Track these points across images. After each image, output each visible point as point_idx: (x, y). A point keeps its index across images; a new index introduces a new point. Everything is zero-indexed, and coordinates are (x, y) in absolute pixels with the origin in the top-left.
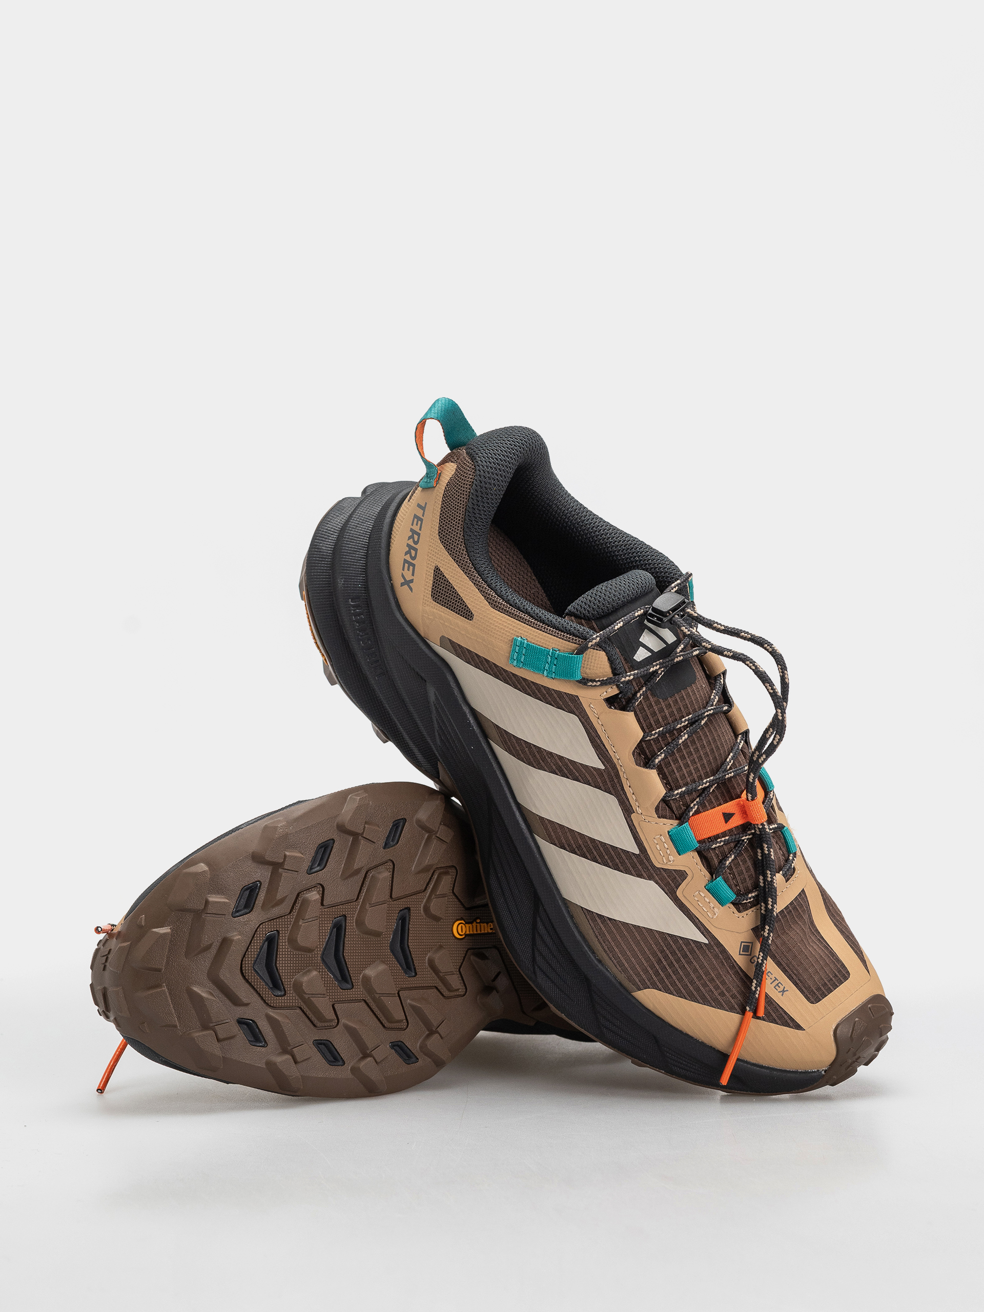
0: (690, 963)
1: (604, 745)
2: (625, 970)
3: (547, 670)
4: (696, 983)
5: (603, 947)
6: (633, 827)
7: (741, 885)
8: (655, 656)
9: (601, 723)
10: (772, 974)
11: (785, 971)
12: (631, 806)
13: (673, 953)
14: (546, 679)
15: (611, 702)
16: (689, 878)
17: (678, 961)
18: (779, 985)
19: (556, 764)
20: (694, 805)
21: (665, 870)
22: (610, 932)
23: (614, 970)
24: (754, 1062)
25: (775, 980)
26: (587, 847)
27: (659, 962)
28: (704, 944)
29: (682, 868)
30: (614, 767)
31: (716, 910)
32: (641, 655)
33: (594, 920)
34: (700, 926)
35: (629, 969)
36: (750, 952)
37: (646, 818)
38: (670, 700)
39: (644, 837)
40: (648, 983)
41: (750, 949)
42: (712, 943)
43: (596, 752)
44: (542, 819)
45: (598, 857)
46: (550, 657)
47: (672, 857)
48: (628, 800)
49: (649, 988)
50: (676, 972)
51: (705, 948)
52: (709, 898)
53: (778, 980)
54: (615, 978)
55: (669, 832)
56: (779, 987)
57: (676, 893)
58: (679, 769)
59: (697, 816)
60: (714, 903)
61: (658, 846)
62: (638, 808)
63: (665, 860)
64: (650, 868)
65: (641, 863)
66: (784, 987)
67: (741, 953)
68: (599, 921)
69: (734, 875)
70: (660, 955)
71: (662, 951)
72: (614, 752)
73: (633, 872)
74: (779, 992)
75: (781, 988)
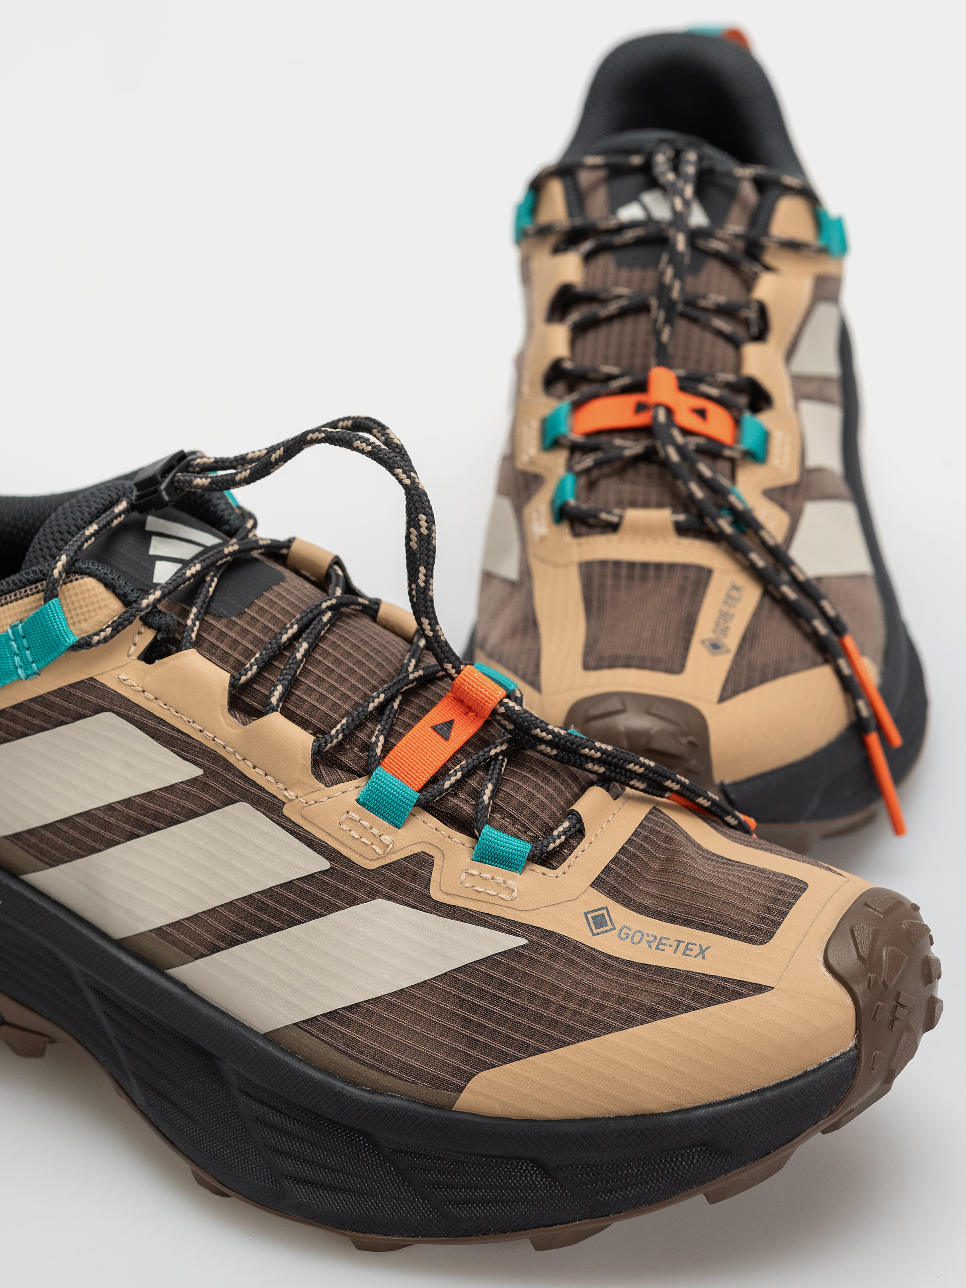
0: (516, 991)
1: (179, 731)
2: (420, 1075)
3: (21, 667)
4: (543, 1015)
5: (364, 1063)
6: (296, 830)
7: (533, 828)
9: (152, 697)
10: (669, 939)
11: (687, 923)
12: (275, 797)
13: (482, 994)
14: (29, 684)
15: (151, 655)
16: (438, 861)
17: (495, 999)
18: (690, 946)
19: (128, 819)
20: (377, 737)
21: (387, 866)
22: (361, 1029)
23: (402, 1086)
24: (724, 1097)
26: (248, 916)
27: (466, 1022)
28: (523, 946)
29: (416, 850)
30: (216, 758)
31: (511, 883)
33: (326, 1029)
34: (498, 923)
35: (424, 1067)
36: (609, 922)
37: (308, 797)
38: (251, 612)
39: (323, 833)
40: (467, 1068)
41: (607, 918)
42: (535, 938)
43: (172, 751)
44: (160, 931)
45: (273, 921)
46: (13, 643)
47: (386, 837)
48: (263, 790)
49: (474, 1075)
50: (502, 1020)
51: (526, 953)
52: (489, 871)
53: (683, 942)
54: (412, 1099)
55: (358, 801)
56: (691, 950)
57: (429, 897)
58: (322, 698)
59: (391, 753)
60: (500, 874)
61: (353, 833)
62: (286, 793)
63: (378, 850)
64: (361, 878)
65: (345, 878)
66: (701, 946)
68: (334, 1025)
69: (511, 816)
70: (461, 1012)
71: (462, 1003)
72: (201, 731)
73: (339, 903)
74: (695, 957)
75: (697, 949)
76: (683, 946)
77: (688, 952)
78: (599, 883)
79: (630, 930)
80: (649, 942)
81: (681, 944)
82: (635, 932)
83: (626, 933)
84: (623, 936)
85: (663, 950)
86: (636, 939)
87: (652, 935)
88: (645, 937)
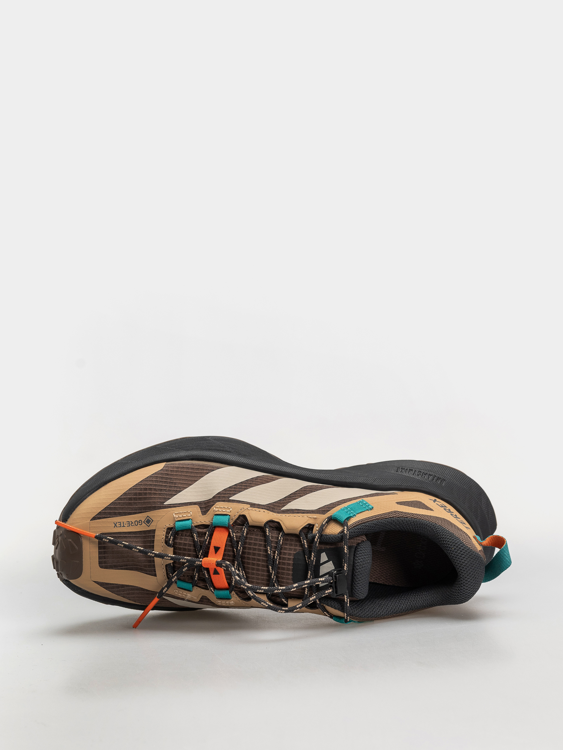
6: (244, 503)
7: (180, 538)
8: (318, 564)
9: (303, 517)
15: (311, 526)
16: (201, 514)
18: (120, 526)
21: (213, 505)
25: (124, 525)
30: (279, 512)
32: (324, 557)
34: (175, 505)
36: (146, 523)
37: (244, 509)
38: (292, 557)
41: (147, 523)
42: (163, 506)
47: (217, 511)
51: (164, 501)
53: (122, 527)
55: (230, 515)
57: (199, 506)
58: (256, 540)
62: (251, 509)
63: (218, 507)
64: (218, 499)
67: (148, 518)
74: (117, 523)
75: (117, 525)
76: (122, 525)
77: (120, 524)
78: (154, 531)
79: (139, 524)
80: (132, 523)
81: (123, 526)
82: (138, 524)
83: (140, 523)
84: (140, 521)
85: (127, 522)
86: (136, 522)
87: (132, 526)
88: (134, 524)
